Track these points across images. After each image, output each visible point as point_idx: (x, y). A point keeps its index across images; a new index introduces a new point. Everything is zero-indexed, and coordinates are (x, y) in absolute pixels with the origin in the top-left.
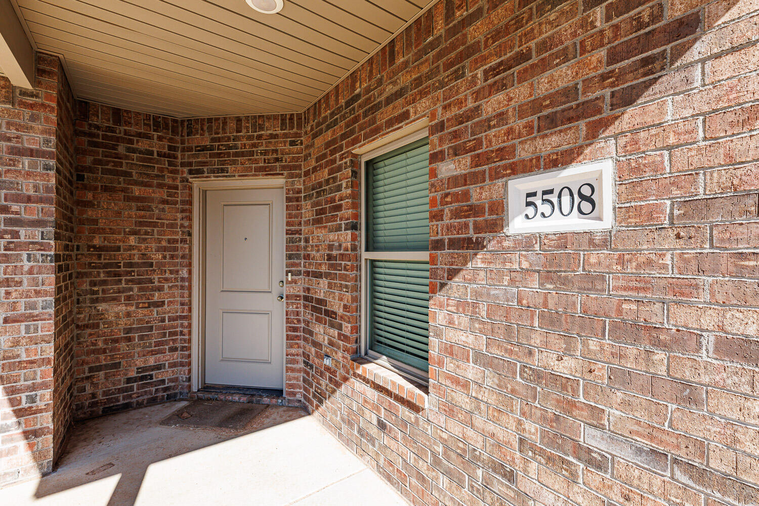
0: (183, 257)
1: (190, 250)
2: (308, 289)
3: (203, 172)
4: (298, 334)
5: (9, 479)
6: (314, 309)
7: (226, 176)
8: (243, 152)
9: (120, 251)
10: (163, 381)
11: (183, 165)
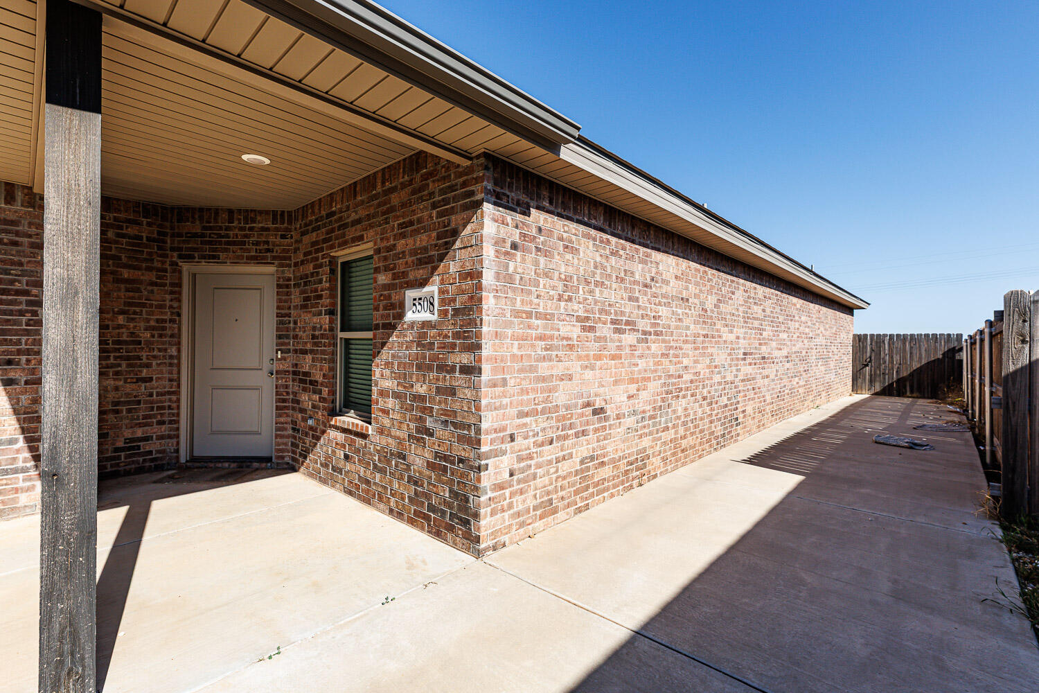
0: (172, 336)
1: (180, 329)
2: (296, 365)
3: (194, 258)
4: (287, 404)
5: (28, 511)
6: (301, 381)
7: (218, 263)
8: (235, 241)
9: (109, 329)
10: (150, 453)
11: (172, 249)
